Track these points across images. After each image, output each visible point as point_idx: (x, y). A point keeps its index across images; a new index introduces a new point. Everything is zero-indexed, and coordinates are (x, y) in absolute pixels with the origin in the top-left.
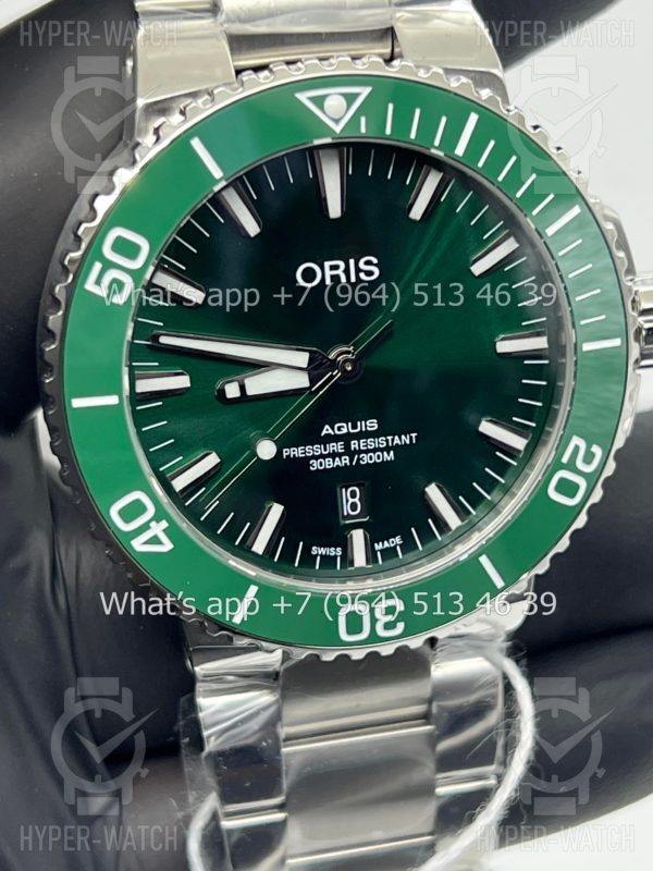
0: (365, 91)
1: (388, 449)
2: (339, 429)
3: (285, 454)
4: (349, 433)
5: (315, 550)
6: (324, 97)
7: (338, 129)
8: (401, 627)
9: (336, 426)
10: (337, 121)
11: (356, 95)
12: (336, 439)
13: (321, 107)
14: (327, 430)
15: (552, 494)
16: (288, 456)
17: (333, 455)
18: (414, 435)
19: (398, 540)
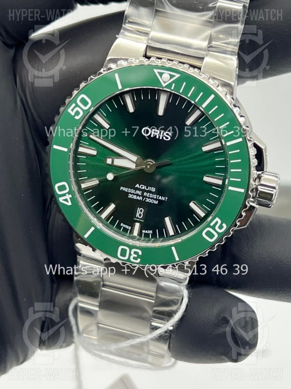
0: (177, 76)
1: (156, 200)
2: (142, 187)
3: (121, 189)
4: (144, 189)
5: (122, 224)
6: (163, 73)
7: (164, 85)
8: (139, 260)
9: (141, 185)
10: (165, 82)
11: (174, 76)
12: (140, 190)
13: (161, 77)
14: (137, 186)
15: (204, 234)
16: (122, 190)
17: (137, 195)
18: (167, 198)
19: (151, 232)
